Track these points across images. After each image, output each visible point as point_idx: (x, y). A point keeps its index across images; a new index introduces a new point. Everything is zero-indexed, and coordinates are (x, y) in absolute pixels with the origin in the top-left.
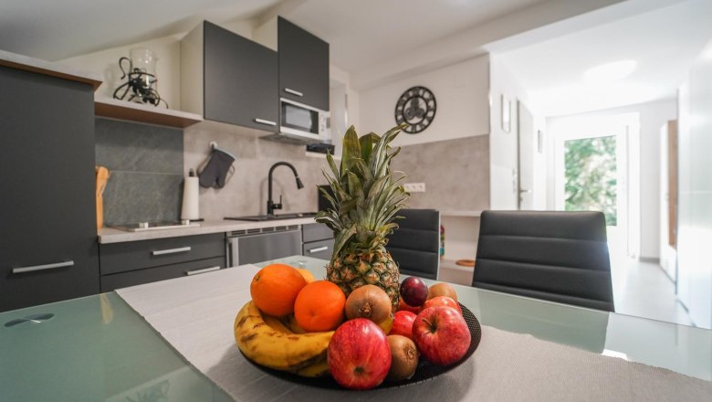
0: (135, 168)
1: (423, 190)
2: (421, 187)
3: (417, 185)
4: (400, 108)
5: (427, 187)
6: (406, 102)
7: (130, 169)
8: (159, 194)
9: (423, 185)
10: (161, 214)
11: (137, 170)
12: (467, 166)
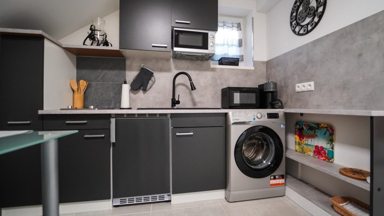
0: (101, 80)
1: (312, 88)
2: (310, 85)
3: (306, 84)
4: (294, 14)
5: (315, 84)
6: (299, 7)
7: (99, 81)
8: (112, 94)
9: (312, 83)
10: (113, 104)
11: (102, 82)
12: (360, 55)
